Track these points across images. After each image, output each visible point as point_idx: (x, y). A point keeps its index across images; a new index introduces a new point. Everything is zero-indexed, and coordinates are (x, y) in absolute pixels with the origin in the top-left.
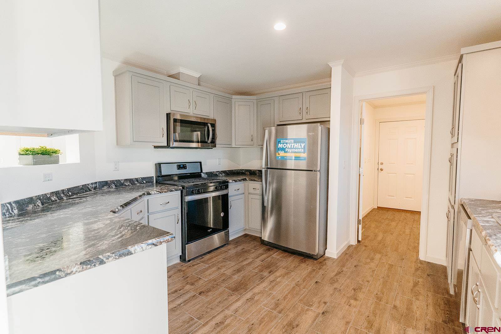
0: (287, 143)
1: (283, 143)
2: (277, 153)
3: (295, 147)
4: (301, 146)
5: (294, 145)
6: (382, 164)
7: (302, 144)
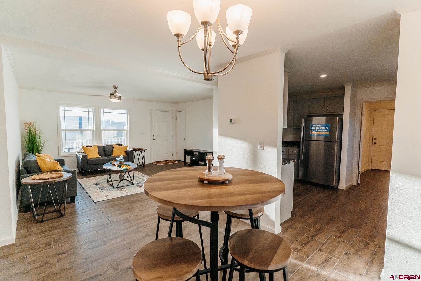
0: (317, 127)
1: (315, 127)
2: (311, 132)
3: (322, 129)
4: (326, 128)
5: (321, 128)
6: (375, 139)
7: (326, 127)
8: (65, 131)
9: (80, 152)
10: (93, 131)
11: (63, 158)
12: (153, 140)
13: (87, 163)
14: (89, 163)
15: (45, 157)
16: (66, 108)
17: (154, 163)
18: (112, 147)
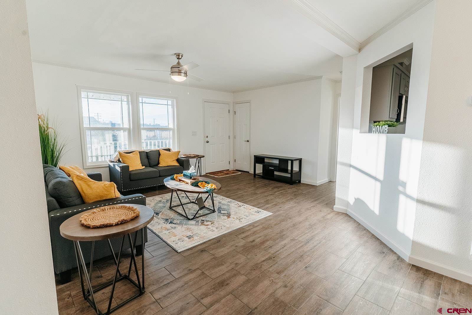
8: (90, 130)
9: (115, 161)
10: (129, 130)
11: (98, 172)
12: (207, 142)
13: (130, 178)
14: (132, 178)
15: (74, 172)
16: (90, 94)
17: (208, 175)
18: (158, 153)
